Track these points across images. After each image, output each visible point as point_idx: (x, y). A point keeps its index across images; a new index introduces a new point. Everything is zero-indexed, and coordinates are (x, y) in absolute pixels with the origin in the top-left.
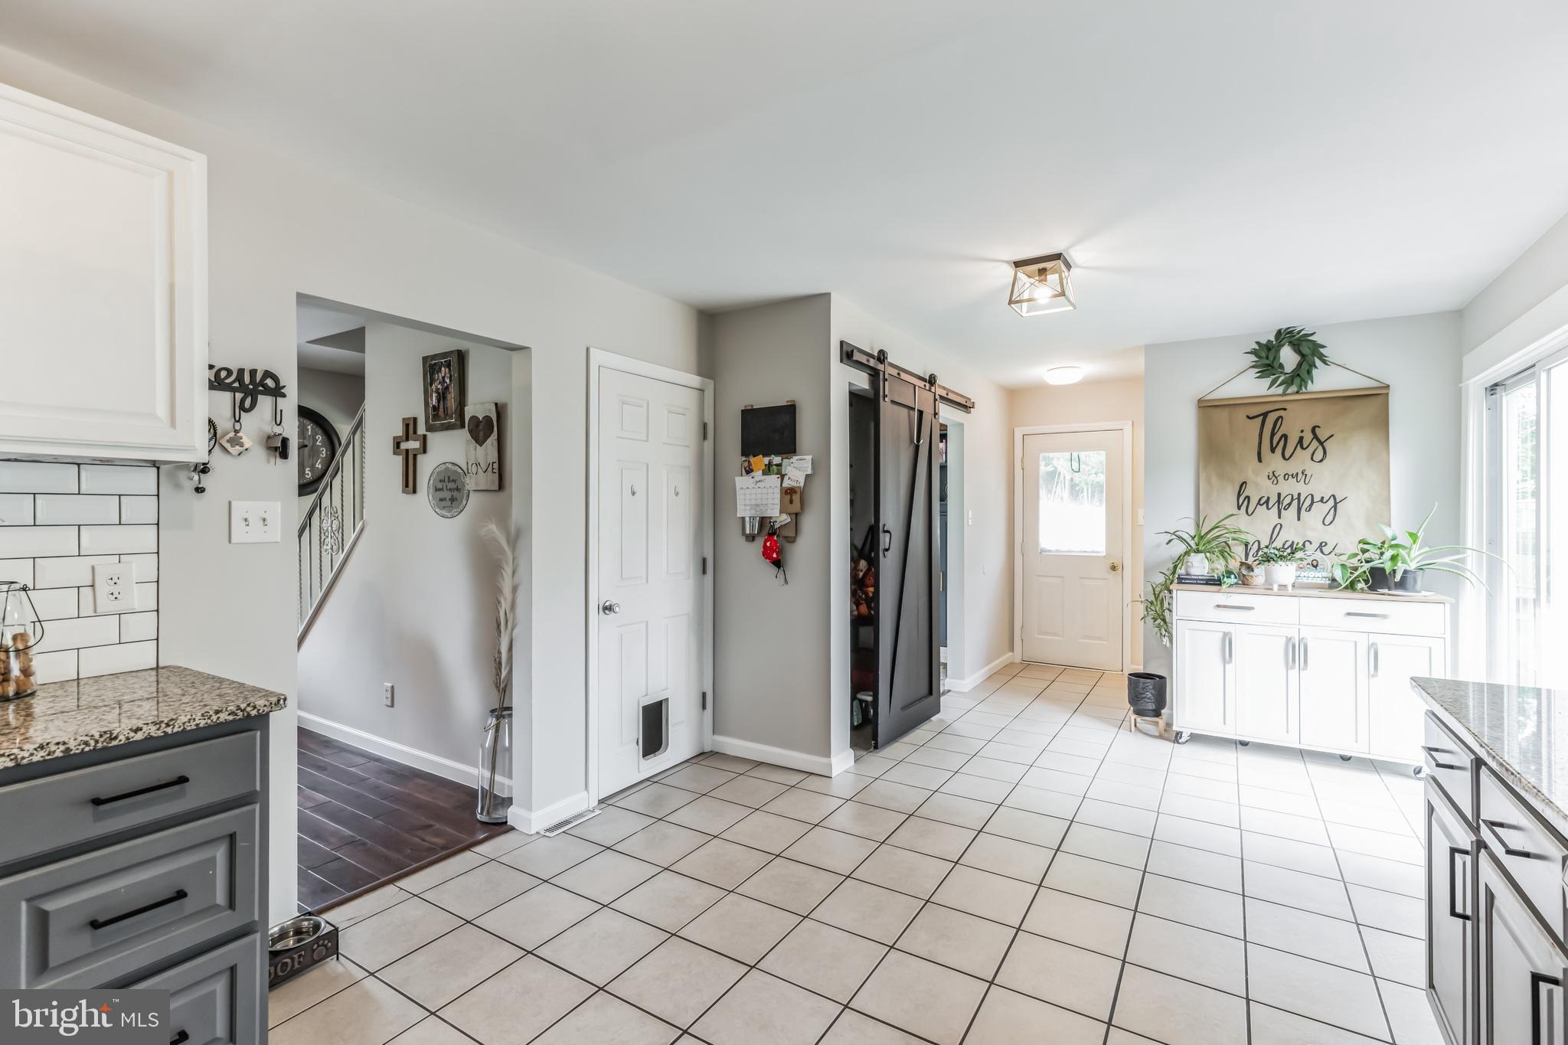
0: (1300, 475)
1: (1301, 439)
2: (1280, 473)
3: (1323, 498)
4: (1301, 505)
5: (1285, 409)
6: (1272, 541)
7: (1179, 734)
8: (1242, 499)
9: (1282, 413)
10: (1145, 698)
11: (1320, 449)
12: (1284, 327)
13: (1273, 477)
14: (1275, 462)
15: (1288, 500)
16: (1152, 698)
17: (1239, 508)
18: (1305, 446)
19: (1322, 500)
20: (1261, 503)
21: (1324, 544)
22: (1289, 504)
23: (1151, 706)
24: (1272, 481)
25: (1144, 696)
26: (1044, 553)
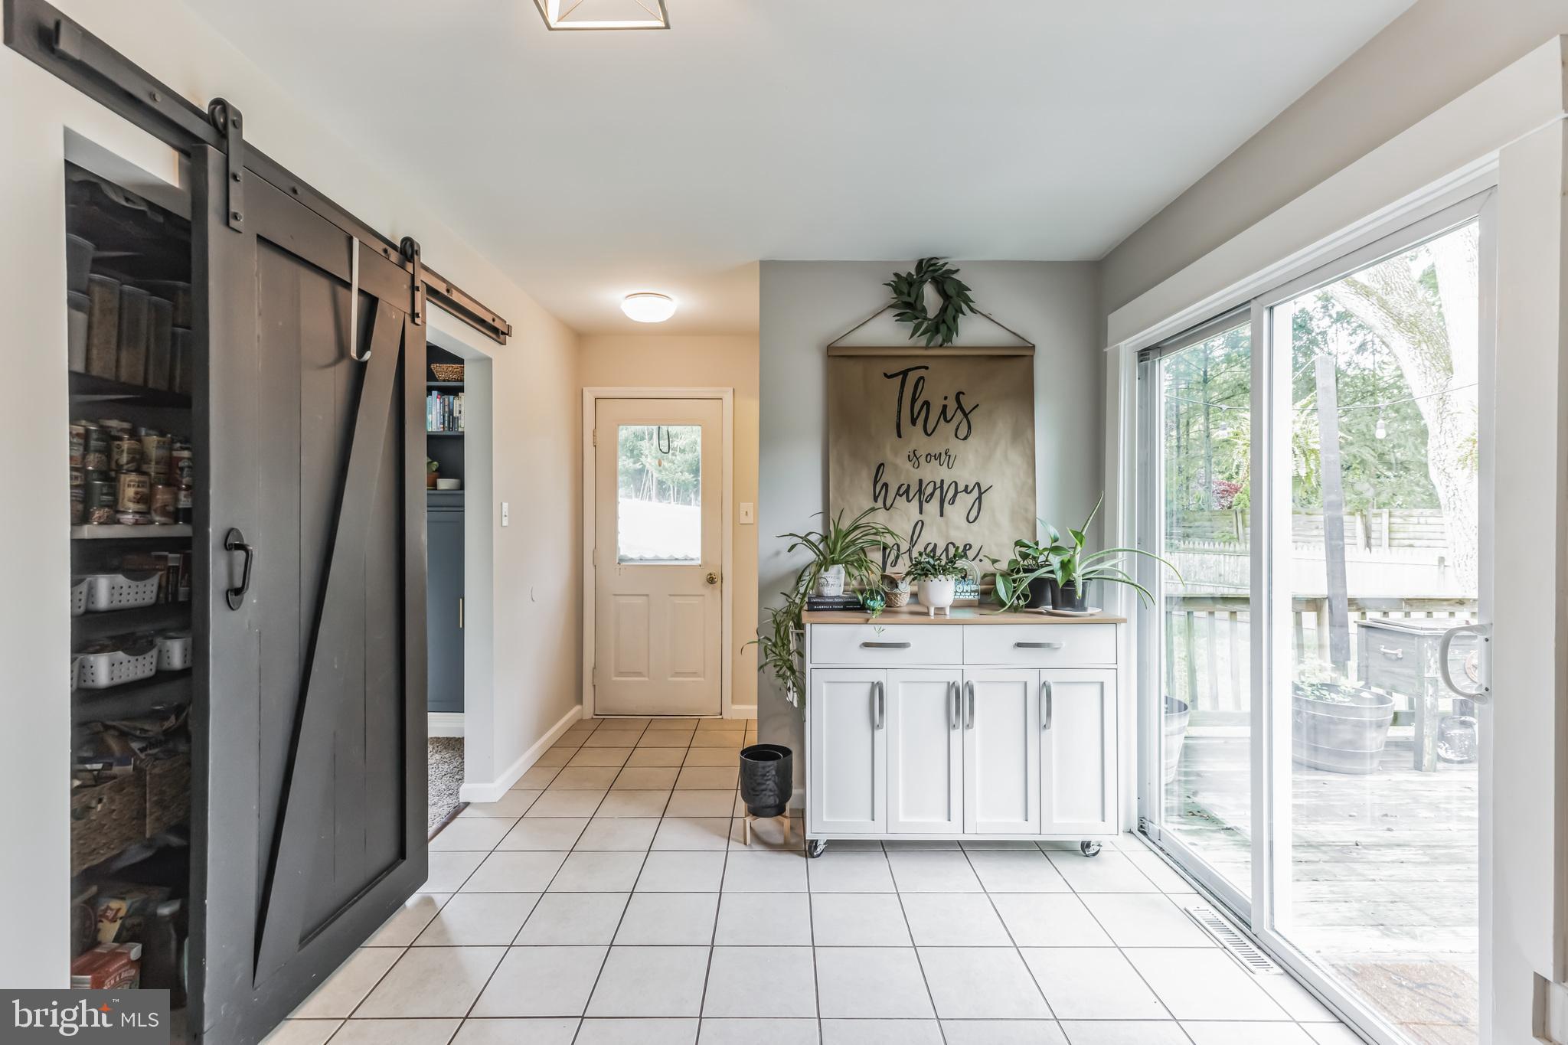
0: (943, 456)
1: (945, 407)
2: (922, 453)
3: (967, 486)
4: (944, 495)
5: (927, 368)
6: (913, 543)
7: (814, 844)
8: (880, 490)
9: (922, 372)
10: (765, 790)
11: (965, 423)
12: (927, 256)
13: (914, 457)
14: (916, 438)
15: (930, 490)
16: (776, 788)
17: (876, 499)
18: (948, 419)
19: (966, 490)
20: (901, 493)
21: (968, 547)
22: (932, 495)
23: (771, 800)
24: (913, 462)
25: (764, 787)
26: (624, 564)
